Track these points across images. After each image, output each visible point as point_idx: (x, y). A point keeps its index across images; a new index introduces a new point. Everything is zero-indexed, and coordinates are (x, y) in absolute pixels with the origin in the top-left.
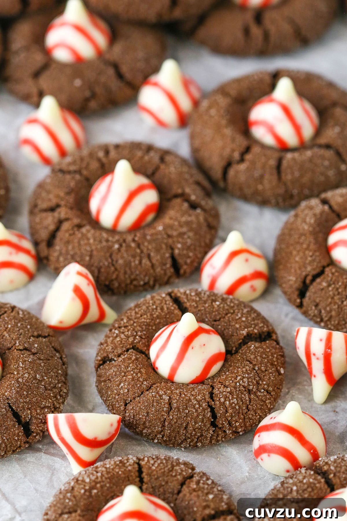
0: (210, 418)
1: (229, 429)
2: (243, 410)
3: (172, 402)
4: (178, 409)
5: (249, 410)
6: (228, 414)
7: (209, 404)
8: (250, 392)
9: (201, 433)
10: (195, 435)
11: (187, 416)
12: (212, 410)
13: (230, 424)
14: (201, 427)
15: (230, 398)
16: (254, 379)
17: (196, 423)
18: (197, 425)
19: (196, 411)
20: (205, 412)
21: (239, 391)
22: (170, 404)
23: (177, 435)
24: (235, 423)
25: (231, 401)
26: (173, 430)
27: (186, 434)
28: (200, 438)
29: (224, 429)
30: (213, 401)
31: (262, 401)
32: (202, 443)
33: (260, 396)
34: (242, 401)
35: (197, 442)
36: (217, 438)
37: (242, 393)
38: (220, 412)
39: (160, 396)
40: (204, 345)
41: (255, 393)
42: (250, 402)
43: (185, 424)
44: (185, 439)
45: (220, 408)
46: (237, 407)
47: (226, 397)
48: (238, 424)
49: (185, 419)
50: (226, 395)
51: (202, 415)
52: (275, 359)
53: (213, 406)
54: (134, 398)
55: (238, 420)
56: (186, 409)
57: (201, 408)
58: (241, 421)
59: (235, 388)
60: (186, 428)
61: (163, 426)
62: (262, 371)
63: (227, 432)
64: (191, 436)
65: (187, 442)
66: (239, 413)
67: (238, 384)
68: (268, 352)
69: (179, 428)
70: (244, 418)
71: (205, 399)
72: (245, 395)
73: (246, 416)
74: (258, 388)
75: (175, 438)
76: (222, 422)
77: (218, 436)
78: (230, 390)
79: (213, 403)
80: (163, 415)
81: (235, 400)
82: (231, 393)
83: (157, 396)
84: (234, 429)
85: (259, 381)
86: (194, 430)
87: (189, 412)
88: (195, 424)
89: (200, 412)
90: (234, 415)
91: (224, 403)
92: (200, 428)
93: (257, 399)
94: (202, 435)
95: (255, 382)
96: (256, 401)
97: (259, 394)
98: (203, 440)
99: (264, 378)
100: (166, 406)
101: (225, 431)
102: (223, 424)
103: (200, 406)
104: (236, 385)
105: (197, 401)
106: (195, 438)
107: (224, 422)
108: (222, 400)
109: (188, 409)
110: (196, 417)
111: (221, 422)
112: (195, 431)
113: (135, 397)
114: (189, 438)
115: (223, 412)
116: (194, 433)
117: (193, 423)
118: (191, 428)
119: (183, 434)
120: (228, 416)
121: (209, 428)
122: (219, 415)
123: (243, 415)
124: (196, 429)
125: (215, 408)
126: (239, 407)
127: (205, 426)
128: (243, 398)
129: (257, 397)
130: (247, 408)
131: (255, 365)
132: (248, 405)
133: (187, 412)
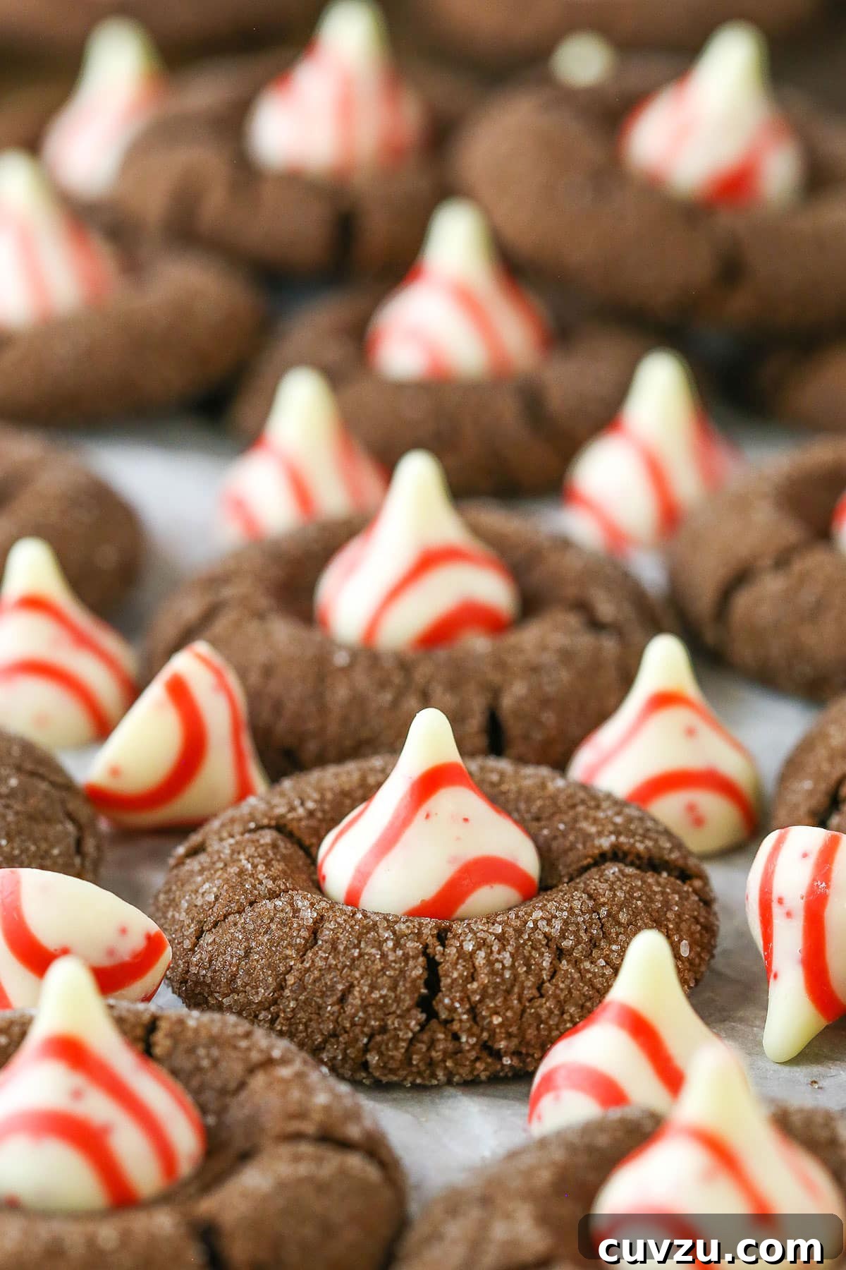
0: (421, 982)
1: (471, 1035)
2: (523, 988)
3: (323, 926)
4: (332, 944)
5: (542, 996)
6: (475, 985)
7: (429, 951)
8: (560, 953)
9: (383, 1020)
10: (365, 1023)
11: (352, 967)
12: (432, 966)
13: (473, 1011)
14: (385, 1002)
15: (495, 948)
16: (586, 931)
17: (373, 987)
18: (376, 995)
19: (384, 956)
20: (407, 964)
21: (529, 939)
22: (315, 932)
23: (314, 1016)
24: (491, 1016)
25: (496, 956)
26: (304, 1002)
27: (338, 1017)
28: (378, 1038)
29: (456, 1026)
30: (444, 945)
31: (592, 986)
32: (381, 1054)
33: (588, 971)
34: (528, 965)
35: (366, 1049)
36: (429, 1049)
37: (533, 948)
38: (452, 973)
39: (296, 911)
40: (466, 820)
41: (576, 963)
42: (552, 977)
43: (340, 987)
44: (334, 1035)
45: (456, 964)
46: (507, 975)
47: (483, 943)
48: (497, 1020)
49: (344, 971)
50: (485, 940)
51: (395, 970)
52: (670, 915)
53: (437, 957)
54: (225, 917)
55: (502, 1011)
56: (357, 946)
57: (400, 953)
58: (509, 1014)
59: (519, 932)
60: (342, 1000)
61: (281, 987)
62: (619, 924)
63: (464, 1039)
64: (353, 1024)
65: (338, 1043)
66: (508, 992)
67: (531, 924)
68: (655, 893)
69: (321, 997)
70: (523, 1011)
71: (419, 935)
72: (542, 955)
73: (531, 1008)
74: (591, 954)
75: (306, 1026)
76: (453, 1003)
77: (432, 1044)
78: (500, 931)
79: (440, 948)
80: (287, 957)
81: (507, 955)
82: (501, 938)
83: (288, 909)
84: (485, 1035)
85: (600, 940)
86: (364, 1008)
87: (361, 955)
88: (371, 992)
89: (395, 962)
90: (491, 991)
91: (472, 955)
92: (382, 1007)
93: (577, 976)
94: (383, 1029)
95: (585, 938)
96: (573, 980)
97: (587, 965)
98: (387, 1045)
99: (617, 937)
100: (304, 933)
101: (456, 1037)
102: (452, 1010)
103: (397, 945)
104: (525, 926)
105: (394, 933)
106: (362, 1032)
107: (457, 1005)
108: (469, 947)
109: (360, 949)
110: (378, 971)
111: (447, 1001)
112: (365, 1012)
113: (229, 914)
114: (346, 1032)
115: (461, 976)
116: (361, 1014)
117: (366, 989)
118: (358, 1002)
119: (332, 1018)
120: (474, 992)
121: (408, 1010)
122: (449, 981)
123: (520, 999)
124: (370, 1005)
125: (441, 963)
126: (515, 976)
127: (398, 1000)
128: (534, 958)
129: (580, 973)
130: (540, 987)
131: (603, 904)
132: (543, 982)
133: (356, 954)
